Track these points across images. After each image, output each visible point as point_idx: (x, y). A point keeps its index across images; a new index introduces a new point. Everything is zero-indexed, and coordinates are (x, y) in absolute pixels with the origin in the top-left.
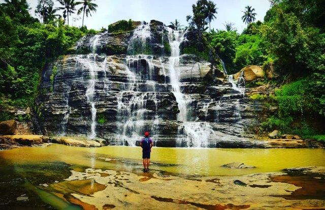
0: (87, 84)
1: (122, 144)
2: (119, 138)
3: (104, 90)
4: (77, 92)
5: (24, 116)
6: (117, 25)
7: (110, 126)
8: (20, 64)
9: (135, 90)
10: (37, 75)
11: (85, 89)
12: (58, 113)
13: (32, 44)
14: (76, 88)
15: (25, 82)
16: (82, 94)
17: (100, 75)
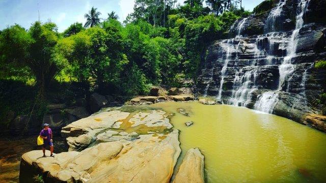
3: (234, 67)
5: (188, 84)
7: (229, 92)
8: (189, 50)
9: (256, 65)
10: (198, 57)
11: (222, 67)
12: (204, 83)
13: (194, 36)
15: (190, 63)
17: (234, 55)
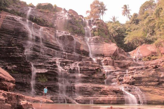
0: (26, 44)
1: (64, 102)
2: (61, 96)
3: (41, 54)
4: (16, 49)
6: (45, 6)
7: (52, 85)
11: (24, 49)
14: (15, 45)
16: (21, 52)
17: (37, 39)
